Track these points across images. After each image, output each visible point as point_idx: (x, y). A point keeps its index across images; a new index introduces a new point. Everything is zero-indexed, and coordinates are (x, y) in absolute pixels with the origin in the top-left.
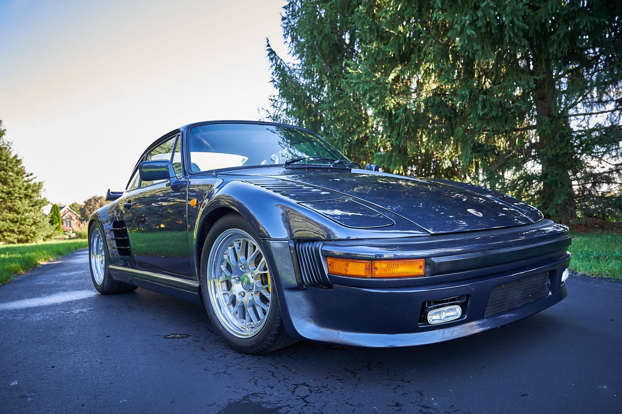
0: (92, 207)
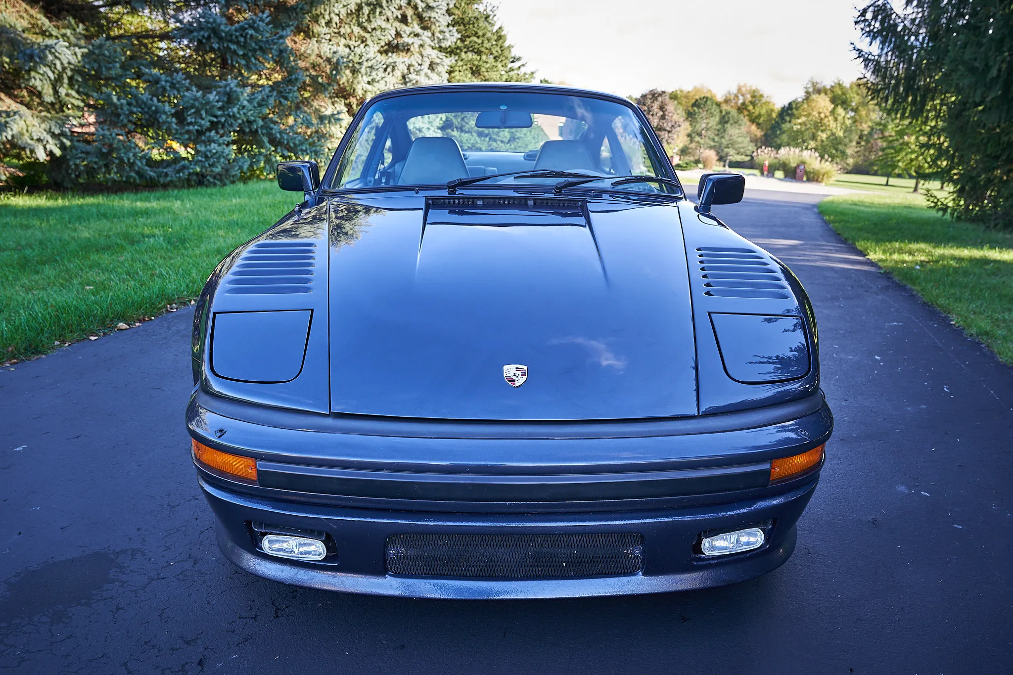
0: (646, 108)
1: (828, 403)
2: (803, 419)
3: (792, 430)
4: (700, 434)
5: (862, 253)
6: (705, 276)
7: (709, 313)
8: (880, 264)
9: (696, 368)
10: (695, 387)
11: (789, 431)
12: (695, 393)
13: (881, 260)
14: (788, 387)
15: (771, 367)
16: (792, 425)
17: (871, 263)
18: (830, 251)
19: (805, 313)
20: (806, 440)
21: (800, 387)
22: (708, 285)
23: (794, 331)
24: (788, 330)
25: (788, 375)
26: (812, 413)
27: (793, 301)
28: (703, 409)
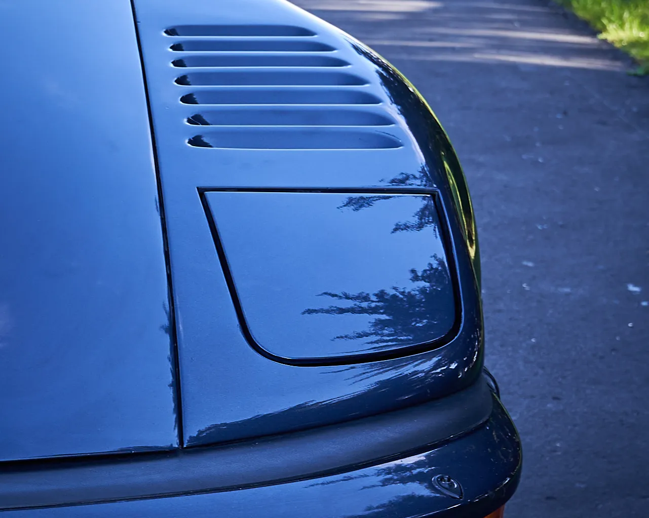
1: (506, 407)
2: (446, 448)
3: (421, 478)
4: (187, 493)
5: (590, 28)
6: (187, 99)
7: (202, 192)
8: (634, 52)
9: (173, 330)
10: (170, 379)
11: (413, 479)
12: (170, 393)
13: (636, 44)
14: (408, 369)
15: (365, 322)
16: (419, 464)
17: (610, 51)
18: (508, 24)
19: (442, 181)
20: (454, 501)
21: (435, 367)
22: (196, 119)
23: (420, 226)
24: (406, 227)
25: (406, 339)
26: (467, 435)
27: (413, 153)
28: (192, 431)
